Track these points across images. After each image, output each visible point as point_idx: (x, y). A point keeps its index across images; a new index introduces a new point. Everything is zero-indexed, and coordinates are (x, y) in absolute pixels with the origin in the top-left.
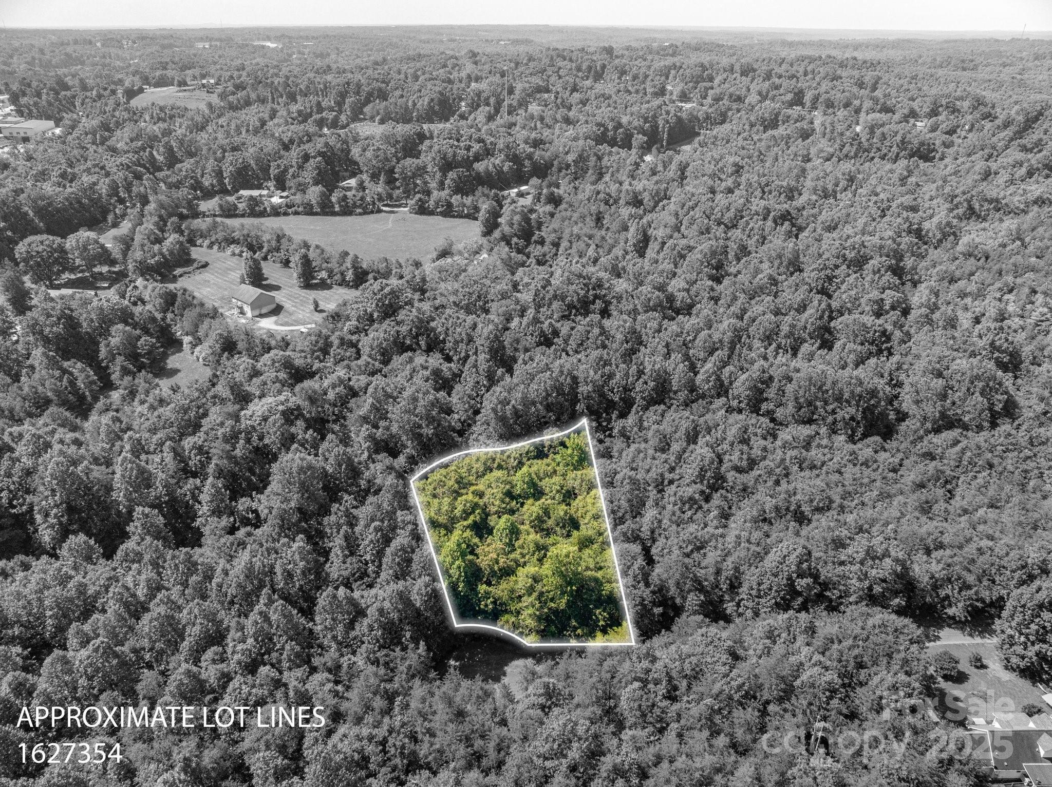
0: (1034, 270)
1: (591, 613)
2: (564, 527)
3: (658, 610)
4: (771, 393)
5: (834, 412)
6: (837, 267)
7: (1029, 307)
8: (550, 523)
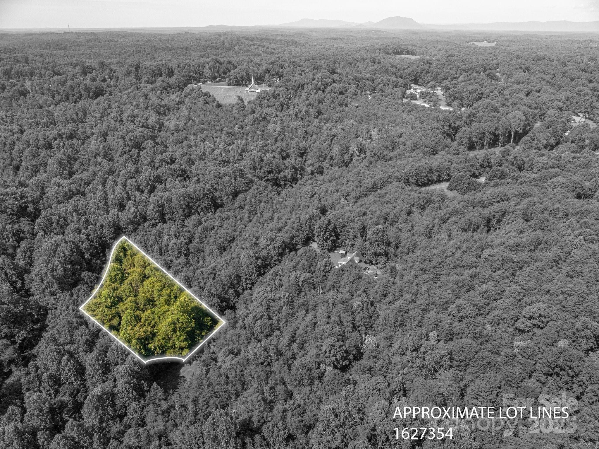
0: (205, 130)
1: (204, 322)
2: (149, 304)
3: (224, 304)
4: (167, 210)
5: (199, 206)
6: (130, 151)
7: (216, 144)
8: (142, 307)
